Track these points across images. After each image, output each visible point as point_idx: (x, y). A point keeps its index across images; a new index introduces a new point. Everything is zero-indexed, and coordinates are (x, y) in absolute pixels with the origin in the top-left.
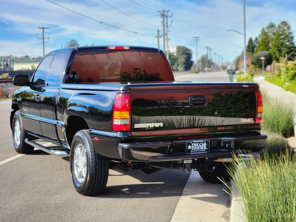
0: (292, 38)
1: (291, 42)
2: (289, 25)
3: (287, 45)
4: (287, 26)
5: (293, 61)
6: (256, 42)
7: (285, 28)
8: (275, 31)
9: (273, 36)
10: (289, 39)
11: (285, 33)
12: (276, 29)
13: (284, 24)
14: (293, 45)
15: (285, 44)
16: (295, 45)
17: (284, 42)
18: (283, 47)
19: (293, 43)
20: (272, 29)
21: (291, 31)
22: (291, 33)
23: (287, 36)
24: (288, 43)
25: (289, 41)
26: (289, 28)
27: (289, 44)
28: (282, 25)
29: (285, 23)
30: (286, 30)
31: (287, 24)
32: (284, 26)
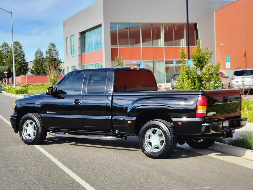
0: (24, 56)
1: (22, 59)
2: (21, 45)
4: (19, 46)
7: (17, 47)
9: (6, 54)
10: (21, 56)
11: (18, 51)
12: (9, 48)
13: (16, 44)
14: (25, 61)
15: (18, 60)
16: (26, 61)
17: (17, 59)
18: (17, 63)
19: (24, 60)
20: (6, 47)
21: (22, 50)
22: (23, 52)
23: (19, 54)
24: (20, 60)
25: (21, 58)
26: (21, 47)
28: (15, 44)
29: (18, 43)
30: (18, 49)
31: (19, 44)
32: (16, 46)
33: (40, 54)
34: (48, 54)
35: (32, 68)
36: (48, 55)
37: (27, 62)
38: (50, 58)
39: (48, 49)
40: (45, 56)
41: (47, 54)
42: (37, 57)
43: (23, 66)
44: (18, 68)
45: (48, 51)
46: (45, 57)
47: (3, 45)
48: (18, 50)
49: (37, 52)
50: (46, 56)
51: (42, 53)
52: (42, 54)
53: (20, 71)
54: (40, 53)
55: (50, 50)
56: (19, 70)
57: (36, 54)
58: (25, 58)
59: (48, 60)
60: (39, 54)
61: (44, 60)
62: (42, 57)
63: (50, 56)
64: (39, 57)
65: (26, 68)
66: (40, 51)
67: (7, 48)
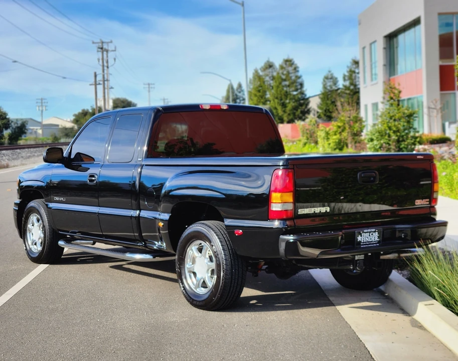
0: (302, 85)
1: (299, 91)
2: (296, 64)
3: (294, 95)
4: (294, 66)
5: (304, 120)
6: (239, 90)
7: (291, 69)
8: (275, 74)
9: (271, 82)
10: (296, 86)
11: (291, 77)
12: (275, 71)
13: (288, 63)
14: (304, 96)
15: (290, 94)
16: (306, 95)
17: (290, 92)
18: (288, 98)
19: (302, 93)
20: (270, 70)
21: (299, 74)
22: (299, 77)
23: (294, 82)
24: (295, 93)
25: (296, 90)
26: (296, 69)
27: (297, 94)
28: (286, 64)
29: (290, 61)
30: (292, 73)
31: (293, 64)
32: (289, 67)
33: (332, 80)
34: (347, 80)
35: (316, 108)
36: (347, 83)
37: (308, 96)
38: (352, 87)
39: (348, 72)
40: (341, 84)
41: (345, 80)
42: (326, 86)
43: (301, 105)
44: (291, 108)
45: (347, 74)
46: (341, 86)
47: (264, 66)
48: (291, 75)
49: (326, 78)
50: (344, 86)
51: (336, 78)
52: (335, 82)
53: (294, 114)
54: (331, 78)
55: (351, 73)
56: (291, 112)
57: (324, 81)
58: (304, 89)
59: (348, 92)
60: (329, 80)
61: (339, 91)
62: (336, 87)
63: (351, 84)
64: (331, 86)
65: (306, 107)
66: (332, 74)
67: (272, 72)
